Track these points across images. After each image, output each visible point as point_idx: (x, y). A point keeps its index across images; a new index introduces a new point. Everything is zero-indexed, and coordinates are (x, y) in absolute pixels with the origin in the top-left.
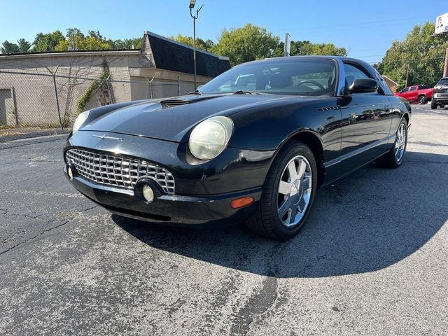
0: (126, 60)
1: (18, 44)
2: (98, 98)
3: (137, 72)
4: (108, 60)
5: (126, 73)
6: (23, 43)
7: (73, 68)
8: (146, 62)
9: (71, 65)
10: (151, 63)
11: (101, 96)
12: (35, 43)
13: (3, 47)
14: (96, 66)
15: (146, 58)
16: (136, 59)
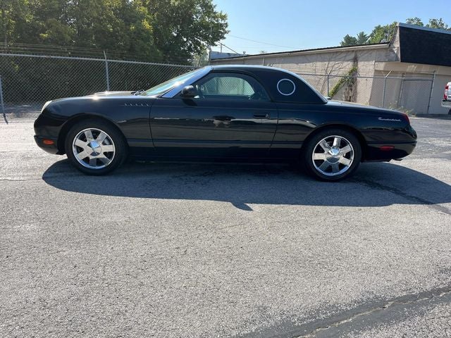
0: (374, 53)
1: (357, 38)
2: (344, 91)
3: (381, 66)
4: (359, 55)
5: (372, 68)
6: (362, 36)
7: (331, 63)
8: (393, 55)
9: (329, 60)
10: (397, 56)
11: (346, 89)
12: (372, 35)
13: (343, 40)
14: (348, 61)
15: (393, 51)
16: (383, 53)
